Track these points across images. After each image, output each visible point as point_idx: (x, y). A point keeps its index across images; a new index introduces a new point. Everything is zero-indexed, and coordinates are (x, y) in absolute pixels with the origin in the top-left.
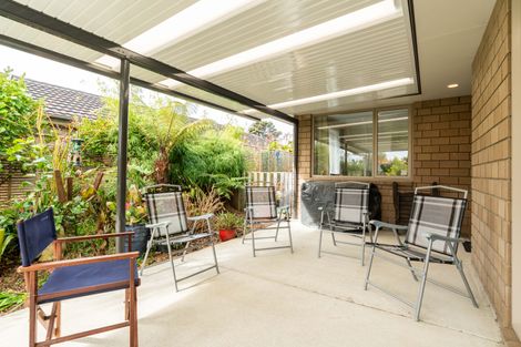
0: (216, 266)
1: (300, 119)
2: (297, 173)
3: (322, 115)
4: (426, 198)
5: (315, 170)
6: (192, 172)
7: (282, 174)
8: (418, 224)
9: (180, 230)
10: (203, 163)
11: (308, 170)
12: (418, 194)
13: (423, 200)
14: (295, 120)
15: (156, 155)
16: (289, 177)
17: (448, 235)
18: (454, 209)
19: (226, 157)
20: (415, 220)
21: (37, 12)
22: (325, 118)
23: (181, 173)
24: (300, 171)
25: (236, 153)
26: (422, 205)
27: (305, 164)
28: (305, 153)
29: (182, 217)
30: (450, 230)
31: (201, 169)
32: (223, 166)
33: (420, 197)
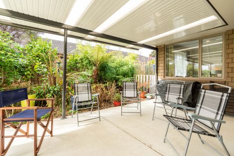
0: (99, 117)
1: (159, 48)
2: (157, 75)
3: (171, 45)
4: (207, 91)
5: (167, 74)
6: (109, 75)
7: (150, 76)
8: (201, 107)
9: (88, 100)
10: (115, 71)
11: (163, 74)
12: (203, 89)
13: (205, 92)
14: (156, 49)
15: (94, 68)
16: (154, 77)
17: (216, 117)
18: (221, 99)
19: (125, 68)
20: (199, 105)
21: (21, 13)
22: (172, 46)
23: (105, 75)
24: (159, 74)
25: (130, 66)
26: (204, 95)
27: (161, 71)
28: (161, 65)
29: (90, 94)
30: (217, 114)
31: (113, 73)
32: (123, 72)
33: (203, 91)
